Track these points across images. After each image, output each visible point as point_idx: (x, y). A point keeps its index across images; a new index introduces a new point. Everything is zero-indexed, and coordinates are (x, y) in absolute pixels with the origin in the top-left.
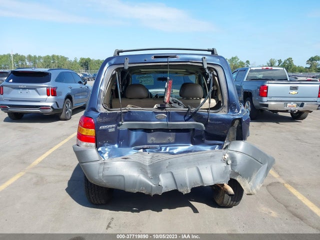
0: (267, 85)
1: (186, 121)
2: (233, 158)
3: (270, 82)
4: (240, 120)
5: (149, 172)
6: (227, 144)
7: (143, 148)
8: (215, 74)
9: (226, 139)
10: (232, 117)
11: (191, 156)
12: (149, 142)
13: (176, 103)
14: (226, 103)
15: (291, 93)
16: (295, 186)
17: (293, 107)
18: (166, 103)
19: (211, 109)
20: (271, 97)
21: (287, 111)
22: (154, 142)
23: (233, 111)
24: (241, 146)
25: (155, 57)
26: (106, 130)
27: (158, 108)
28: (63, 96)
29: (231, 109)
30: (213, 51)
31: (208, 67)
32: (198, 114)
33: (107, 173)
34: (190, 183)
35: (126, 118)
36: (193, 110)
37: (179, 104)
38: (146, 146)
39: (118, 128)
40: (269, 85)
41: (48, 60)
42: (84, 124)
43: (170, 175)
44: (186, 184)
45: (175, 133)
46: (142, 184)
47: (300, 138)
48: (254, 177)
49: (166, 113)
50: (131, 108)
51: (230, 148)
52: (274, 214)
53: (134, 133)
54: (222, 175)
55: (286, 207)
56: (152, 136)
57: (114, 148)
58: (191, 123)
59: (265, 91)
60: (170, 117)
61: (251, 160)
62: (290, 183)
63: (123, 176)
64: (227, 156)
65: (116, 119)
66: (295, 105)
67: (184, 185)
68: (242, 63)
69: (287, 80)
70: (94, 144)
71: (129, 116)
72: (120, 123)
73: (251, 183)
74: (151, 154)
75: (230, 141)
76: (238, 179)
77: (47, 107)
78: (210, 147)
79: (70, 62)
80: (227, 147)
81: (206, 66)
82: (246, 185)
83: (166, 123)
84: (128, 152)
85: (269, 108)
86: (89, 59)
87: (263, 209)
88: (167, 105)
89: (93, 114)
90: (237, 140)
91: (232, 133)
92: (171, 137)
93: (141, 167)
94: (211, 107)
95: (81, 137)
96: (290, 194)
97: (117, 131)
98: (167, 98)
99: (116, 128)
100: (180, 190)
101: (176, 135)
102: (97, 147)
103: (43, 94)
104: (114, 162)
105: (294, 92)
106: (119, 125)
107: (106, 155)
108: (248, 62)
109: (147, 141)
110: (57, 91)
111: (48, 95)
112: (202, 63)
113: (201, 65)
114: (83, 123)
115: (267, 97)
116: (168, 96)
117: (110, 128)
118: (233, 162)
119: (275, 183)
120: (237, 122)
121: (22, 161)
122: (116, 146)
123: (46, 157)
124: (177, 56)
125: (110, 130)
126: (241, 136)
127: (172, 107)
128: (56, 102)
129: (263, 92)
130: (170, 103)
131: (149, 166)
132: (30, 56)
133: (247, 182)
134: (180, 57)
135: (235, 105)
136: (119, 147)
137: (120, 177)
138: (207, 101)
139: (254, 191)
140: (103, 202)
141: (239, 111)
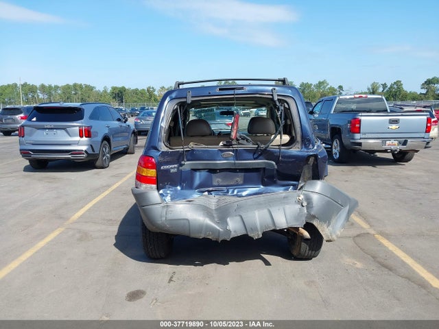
0: (360, 118)
1: (255, 159)
2: (308, 200)
3: (363, 114)
4: (315, 156)
5: (215, 215)
6: (302, 185)
7: (208, 191)
8: (286, 106)
9: (301, 179)
10: (307, 154)
11: (261, 198)
12: (215, 183)
13: (244, 139)
14: (299, 138)
15: (390, 127)
16: (387, 236)
17: (394, 145)
18: (232, 140)
19: (283, 145)
20: (365, 134)
21: (386, 151)
22: (221, 184)
23: (307, 147)
24: (318, 186)
25: (220, 89)
26: (168, 171)
27: (224, 145)
28: (100, 138)
29: (305, 145)
30: (284, 81)
31: (278, 99)
32: (269, 151)
33: (170, 216)
34: (261, 227)
35: (189, 157)
36: (263, 146)
37: (247, 140)
38: (211, 189)
39: (181, 168)
40: (362, 118)
41: (68, 91)
42: (145, 164)
43: (238, 218)
44: (257, 228)
45: (243, 174)
46: (208, 228)
47: (400, 184)
48: (333, 221)
49: (233, 151)
50: (195, 146)
51: (306, 188)
52: (359, 265)
53: (198, 174)
54: (297, 218)
55: (373, 257)
56: (218, 177)
57: (176, 190)
58: (260, 162)
59: (357, 125)
60: (238, 155)
61: (329, 201)
62: (382, 234)
63: (187, 220)
64: (302, 197)
65: (178, 158)
66: (396, 142)
67: (254, 229)
68: (332, 89)
69: (386, 111)
70: (154, 186)
71: (192, 155)
72: (183, 162)
73: (330, 228)
74: (217, 197)
75: (305, 181)
76: (315, 223)
77: (80, 152)
78: (283, 188)
79: (98, 93)
80: (302, 187)
81: (276, 98)
82: (324, 230)
83: (233, 162)
84: (191, 195)
85: (363, 147)
86: (123, 88)
87: (347, 260)
88: (234, 142)
89: (154, 153)
90: (313, 179)
91: (307, 171)
92: (239, 178)
93: (206, 210)
94: (282, 143)
95: (140, 178)
96: (380, 244)
97: (180, 172)
98: (233, 134)
99: (178, 168)
100: (251, 235)
101: (245, 175)
102: (158, 189)
103: (75, 136)
104: (177, 205)
105: (394, 127)
106: (181, 165)
107: (168, 198)
108: (341, 87)
109: (212, 183)
110: (92, 130)
111: (81, 136)
112: (272, 95)
113: (271, 97)
114: (142, 163)
115: (359, 133)
116: (235, 131)
117: (172, 168)
118: (308, 204)
119: (364, 234)
120: (312, 160)
121: (58, 215)
122: (179, 188)
123: (87, 211)
124: (245, 87)
125: (172, 171)
126: (317, 175)
127: (239, 144)
128: (91, 146)
129: (355, 127)
130: (237, 140)
131: (215, 209)
132: (43, 87)
133: (325, 226)
134: (247, 89)
135: (309, 141)
136: (181, 189)
137: (185, 221)
138: (278, 137)
139: (334, 237)
140: (163, 255)
141: (314, 146)
